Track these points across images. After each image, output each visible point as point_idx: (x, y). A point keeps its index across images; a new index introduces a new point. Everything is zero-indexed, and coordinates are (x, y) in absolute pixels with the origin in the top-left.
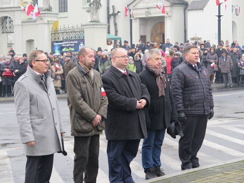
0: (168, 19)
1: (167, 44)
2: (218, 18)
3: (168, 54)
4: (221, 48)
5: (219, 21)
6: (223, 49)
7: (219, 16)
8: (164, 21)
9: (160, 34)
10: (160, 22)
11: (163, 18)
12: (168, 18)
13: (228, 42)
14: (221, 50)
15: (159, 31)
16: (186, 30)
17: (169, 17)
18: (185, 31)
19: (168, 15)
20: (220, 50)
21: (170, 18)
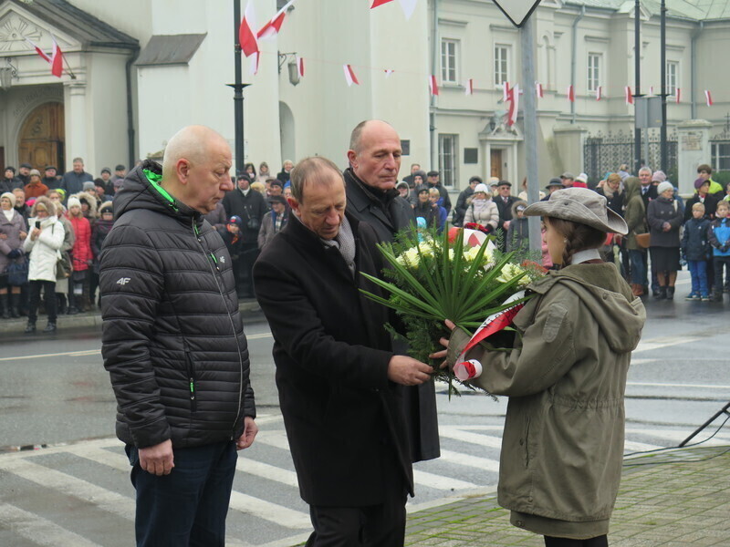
0: (77, 94)
1: (74, 173)
2: (234, 93)
3: (77, 207)
4: (245, 189)
5: (239, 101)
6: (251, 190)
7: (239, 87)
8: (63, 100)
9: (51, 141)
10: (50, 103)
11: (58, 89)
12: (74, 91)
13: (267, 167)
14: (245, 192)
15: (46, 132)
16: (135, 128)
17: (79, 86)
18: (132, 133)
19: (74, 82)
20: (243, 195)
21: (81, 91)
